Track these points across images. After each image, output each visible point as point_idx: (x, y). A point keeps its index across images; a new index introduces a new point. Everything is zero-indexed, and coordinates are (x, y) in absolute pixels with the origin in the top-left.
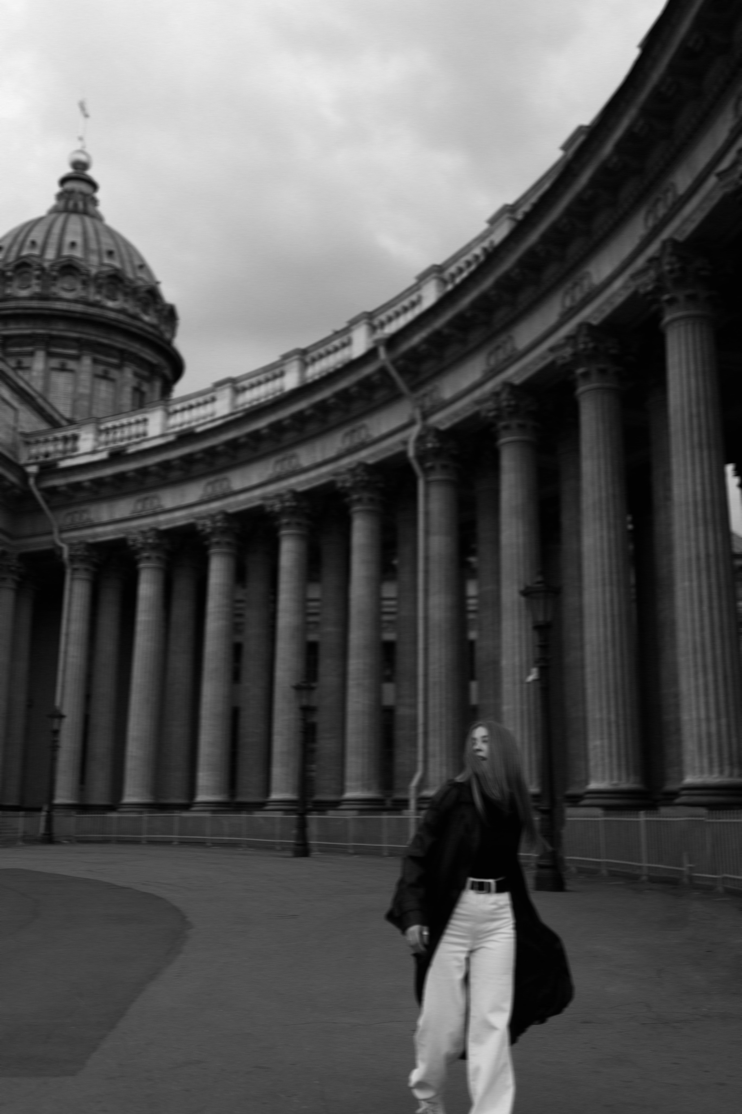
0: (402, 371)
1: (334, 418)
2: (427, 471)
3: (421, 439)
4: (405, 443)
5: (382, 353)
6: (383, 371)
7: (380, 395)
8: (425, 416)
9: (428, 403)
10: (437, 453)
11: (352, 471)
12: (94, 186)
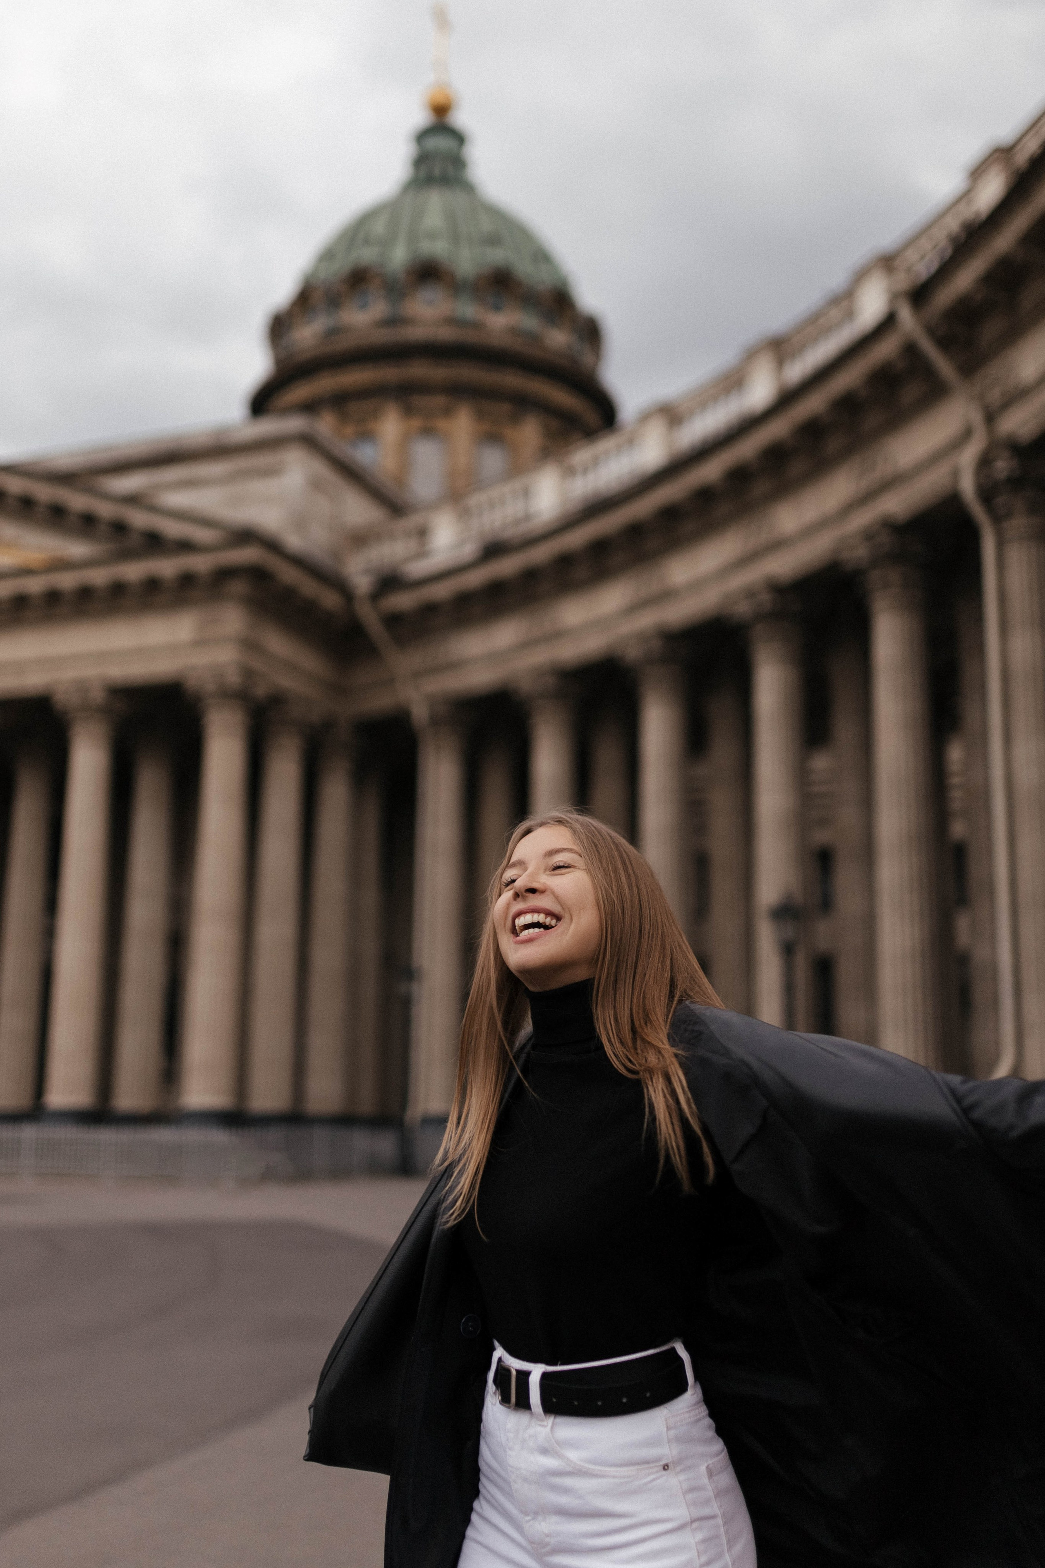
0: (944, 343)
1: (833, 444)
2: (997, 519)
3: (984, 462)
4: (956, 474)
5: (906, 315)
6: (910, 350)
7: (910, 393)
8: (990, 418)
9: (995, 396)
10: (1015, 483)
11: (869, 535)
12: (459, 138)
